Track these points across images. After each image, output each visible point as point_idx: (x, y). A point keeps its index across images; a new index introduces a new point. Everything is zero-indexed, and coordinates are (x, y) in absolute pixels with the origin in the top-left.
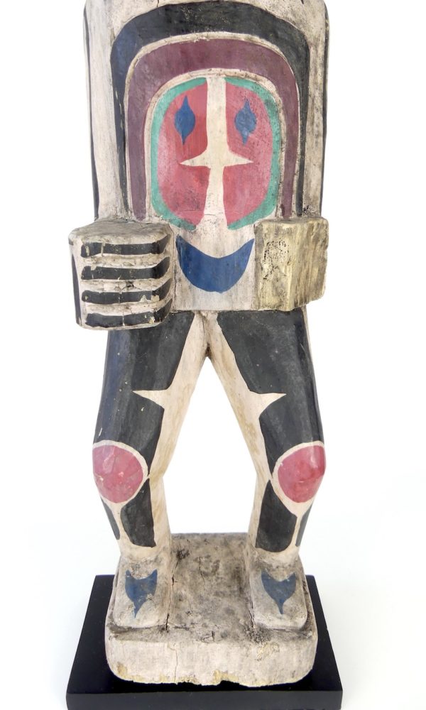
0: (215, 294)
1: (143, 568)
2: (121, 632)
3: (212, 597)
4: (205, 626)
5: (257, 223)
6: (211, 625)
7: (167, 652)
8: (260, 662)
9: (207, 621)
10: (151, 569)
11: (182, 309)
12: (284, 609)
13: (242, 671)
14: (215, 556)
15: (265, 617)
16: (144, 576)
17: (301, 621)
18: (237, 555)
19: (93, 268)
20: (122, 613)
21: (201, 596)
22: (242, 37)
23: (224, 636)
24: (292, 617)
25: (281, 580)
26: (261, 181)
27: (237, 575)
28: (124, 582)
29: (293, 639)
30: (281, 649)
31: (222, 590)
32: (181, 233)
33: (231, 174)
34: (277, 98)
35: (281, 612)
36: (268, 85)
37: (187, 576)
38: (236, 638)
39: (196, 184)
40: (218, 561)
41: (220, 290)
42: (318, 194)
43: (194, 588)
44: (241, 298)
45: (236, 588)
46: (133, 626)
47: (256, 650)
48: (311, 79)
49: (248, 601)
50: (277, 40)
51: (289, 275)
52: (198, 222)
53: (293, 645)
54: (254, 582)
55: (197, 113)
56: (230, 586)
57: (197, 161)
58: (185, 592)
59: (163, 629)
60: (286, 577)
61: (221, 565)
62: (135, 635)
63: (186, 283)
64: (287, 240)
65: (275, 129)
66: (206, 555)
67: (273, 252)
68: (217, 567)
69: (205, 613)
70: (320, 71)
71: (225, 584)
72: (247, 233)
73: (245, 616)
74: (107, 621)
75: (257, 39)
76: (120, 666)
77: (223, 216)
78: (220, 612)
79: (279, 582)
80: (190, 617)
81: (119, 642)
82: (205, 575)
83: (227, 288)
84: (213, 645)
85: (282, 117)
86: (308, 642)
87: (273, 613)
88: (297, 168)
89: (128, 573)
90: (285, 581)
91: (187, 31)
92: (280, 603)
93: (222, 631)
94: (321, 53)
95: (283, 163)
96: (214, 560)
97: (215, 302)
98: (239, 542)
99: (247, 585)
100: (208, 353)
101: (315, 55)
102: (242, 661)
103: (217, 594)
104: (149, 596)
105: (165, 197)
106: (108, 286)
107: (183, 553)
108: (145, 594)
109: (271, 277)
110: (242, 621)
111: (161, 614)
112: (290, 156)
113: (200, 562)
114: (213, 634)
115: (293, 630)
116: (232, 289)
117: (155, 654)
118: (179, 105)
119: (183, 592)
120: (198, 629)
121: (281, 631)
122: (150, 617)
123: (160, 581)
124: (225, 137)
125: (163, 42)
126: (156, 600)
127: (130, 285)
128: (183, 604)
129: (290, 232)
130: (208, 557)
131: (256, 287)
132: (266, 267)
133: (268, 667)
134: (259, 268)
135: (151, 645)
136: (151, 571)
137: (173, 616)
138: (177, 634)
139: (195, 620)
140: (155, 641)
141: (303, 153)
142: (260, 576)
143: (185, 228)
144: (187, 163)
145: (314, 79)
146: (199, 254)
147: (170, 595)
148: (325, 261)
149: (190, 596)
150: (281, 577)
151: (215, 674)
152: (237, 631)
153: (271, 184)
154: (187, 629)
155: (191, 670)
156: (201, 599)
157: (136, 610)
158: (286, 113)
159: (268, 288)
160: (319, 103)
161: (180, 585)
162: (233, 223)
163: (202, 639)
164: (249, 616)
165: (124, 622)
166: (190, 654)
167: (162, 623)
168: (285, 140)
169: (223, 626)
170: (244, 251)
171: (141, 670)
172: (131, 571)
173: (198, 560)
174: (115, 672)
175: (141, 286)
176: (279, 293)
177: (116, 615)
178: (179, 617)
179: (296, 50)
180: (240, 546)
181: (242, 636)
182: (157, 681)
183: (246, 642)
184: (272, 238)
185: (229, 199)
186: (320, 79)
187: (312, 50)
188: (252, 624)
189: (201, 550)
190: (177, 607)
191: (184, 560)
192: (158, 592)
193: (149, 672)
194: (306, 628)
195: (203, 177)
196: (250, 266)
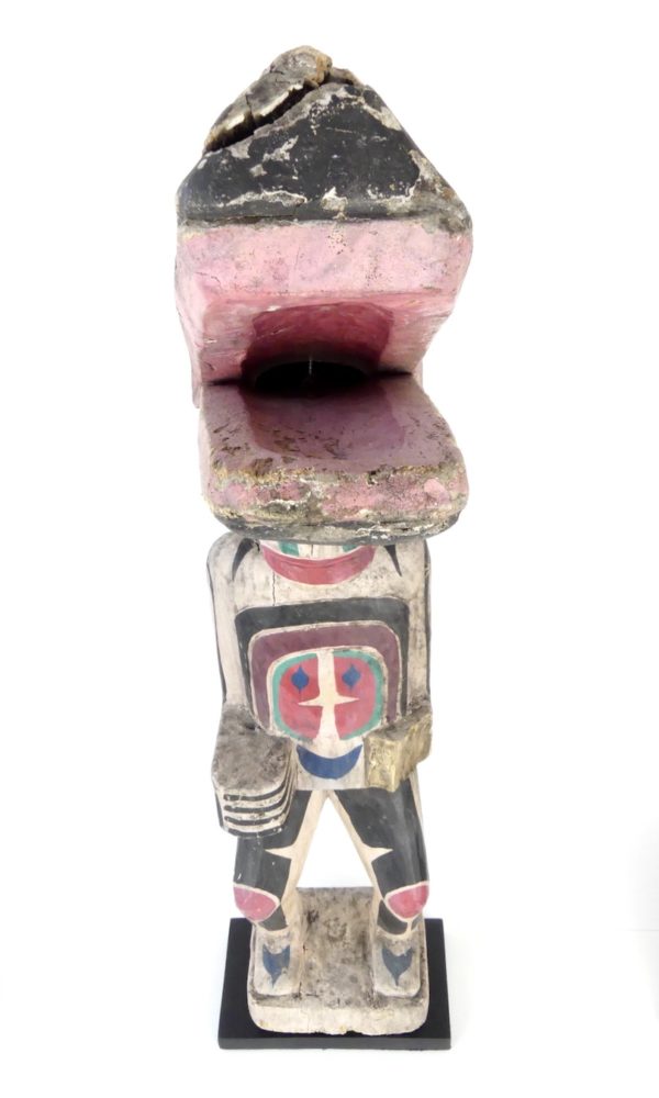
0: (331, 779)
1: (277, 944)
2: (261, 999)
3: (338, 965)
4: (332, 993)
5: (365, 735)
6: (338, 994)
7: (300, 1015)
8: (379, 1021)
9: (334, 989)
10: (284, 944)
11: (303, 789)
12: (400, 981)
13: (363, 1027)
14: (344, 918)
15: (384, 986)
16: (279, 951)
17: (413, 991)
18: (364, 917)
19: (233, 807)
20: (261, 984)
21: (329, 964)
22: (347, 623)
23: (348, 1003)
24: (405, 988)
25: (398, 954)
27: (362, 940)
28: (261, 955)
29: (406, 1005)
31: (348, 956)
32: (301, 743)
33: (339, 709)
34: (378, 656)
35: (397, 984)
37: (317, 942)
38: (358, 1005)
39: (311, 716)
40: (345, 925)
41: (335, 778)
43: (323, 955)
44: (355, 780)
45: (360, 955)
46: (271, 994)
47: (374, 1014)
49: (370, 967)
51: (393, 771)
52: (315, 736)
53: (405, 1010)
54: (376, 954)
56: (355, 952)
57: (312, 703)
58: (315, 960)
59: (297, 996)
60: (404, 952)
61: (348, 931)
62: (274, 1001)
63: (307, 774)
66: (335, 916)
67: (378, 755)
68: (344, 932)
69: (332, 981)
71: (351, 949)
72: (357, 741)
73: (367, 984)
74: (249, 988)
75: (358, 623)
76: (262, 1022)
77: (336, 733)
78: (345, 979)
79: (397, 957)
80: (320, 986)
81: (260, 1008)
82: (333, 940)
83: (341, 776)
84: (339, 1011)
86: (418, 1008)
87: (390, 985)
88: (400, 687)
89: (264, 947)
90: (402, 956)
91: (299, 623)
92: (396, 976)
93: (346, 998)
95: (387, 690)
96: (342, 924)
97: (332, 785)
98: (366, 901)
99: (370, 953)
102: (364, 1020)
103: (343, 961)
104: (284, 969)
105: (286, 719)
107: (314, 914)
108: (280, 968)
109: (378, 769)
110: (364, 989)
111: (295, 984)
112: (393, 685)
113: (329, 926)
114: (339, 1001)
115: (408, 998)
116: (346, 777)
117: (291, 1016)
118: (295, 670)
119: (314, 961)
120: (326, 997)
121: (396, 998)
122: (285, 987)
123: (293, 955)
124: (334, 688)
125: (279, 630)
126: (290, 973)
127: (261, 815)
128: (313, 973)
129: (391, 747)
130: (336, 919)
131: (366, 774)
132: (374, 763)
133: (386, 1024)
135: (287, 1010)
136: (284, 946)
137: (304, 985)
138: (308, 1000)
139: (324, 989)
140: (290, 1007)
142: (380, 950)
143: (304, 741)
144: (302, 704)
146: (316, 757)
147: (302, 967)
149: (319, 964)
150: (399, 951)
151: (341, 1027)
152: (360, 998)
153: (376, 708)
154: (317, 996)
155: (320, 1026)
156: (329, 967)
157: (274, 982)
159: (376, 774)
161: (311, 952)
162: (344, 735)
163: (330, 1006)
164: (370, 984)
165: (264, 990)
166: (320, 1016)
167: (296, 991)
168: (387, 678)
169: (347, 994)
170: (354, 754)
172: (267, 945)
173: (326, 924)
174: (258, 1024)
175: (269, 814)
176: (385, 778)
177: (256, 984)
178: (310, 986)
180: (367, 905)
181: (363, 1003)
182: (293, 1031)
183: (366, 1008)
184: (377, 747)
185: (340, 723)
188: (372, 991)
189: (330, 911)
190: (308, 976)
191: (314, 924)
192: (291, 966)
193: (286, 1026)
194: (418, 996)
195: (317, 711)
196: (360, 761)
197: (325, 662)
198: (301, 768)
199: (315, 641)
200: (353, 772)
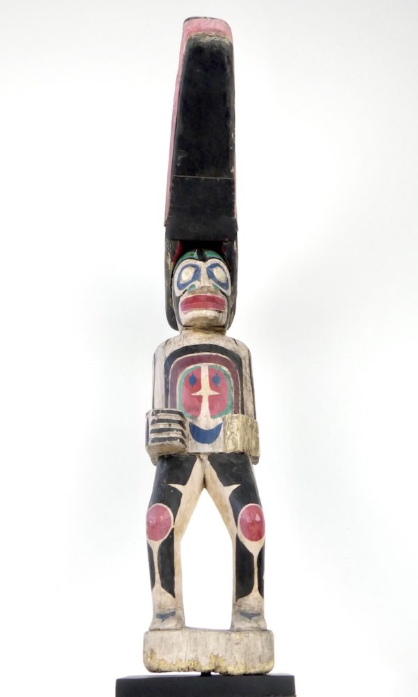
0: (206, 445)
1: (167, 611)
5: (223, 417)
7: (181, 639)
8: (238, 646)
11: (191, 452)
12: (252, 619)
13: (227, 654)
15: (241, 623)
17: (262, 624)
19: (156, 419)
22: (214, 354)
24: (256, 621)
26: (224, 401)
30: (250, 635)
32: (191, 421)
33: (211, 399)
34: (229, 373)
35: (250, 620)
36: (225, 369)
39: (197, 402)
41: (208, 443)
42: (253, 413)
44: (217, 447)
46: (161, 627)
47: (234, 635)
48: (244, 370)
50: (227, 355)
51: (239, 435)
52: (198, 416)
53: (257, 633)
55: (197, 377)
57: (198, 394)
63: (193, 441)
64: (236, 420)
65: (228, 383)
67: (231, 426)
70: (248, 369)
72: (219, 420)
75: (220, 355)
76: (152, 653)
77: (209, 414)
81: (152, 633)
83: (211, 442)
85: (231, 379)
86: (266, 633)
88: (240, 399)
91: (193, 353)
94: (247, 362)
95: (233, 396)
97: (206, 448)
100: (204, 484)
101: (245, 363)
102: (227, 645)
105: (184, 407)
106: (161, 426)
109: (231, 437)
111: (177, 622)
112: (236, 393)
116: (214, 443)
117: (174, 641)
118: (191, 375)
122: (171, 622)
123: (177, 615)
124: (208, 385)
125: (184, 357)
127: (170, 425)
129: (237, 417)
131: (224, 442)
132: (229, 433)
133: (243, 650)
134: (225, 434)
135: (171, 633)
141: (242, 394)
142: (239, 613)
143: (193, 419)
144: (194, 394)
145: (245, 371)
146: (199, 429)
148: (258, 439)
151: (210, 658)
153: (229, 403)
155: (195, 654)
158: (233, 378)
159: (230, 442)
160: (248, 379)
162: (213, 416)
165: (156, 626)
166: (195, 639)
167: (178, 627)
168: (233, 388)
170: (219, 428)
171: (165, 654)
175: (174, 426)
176: (235, 444)
179: (236, 359)
185: (211, 408)
186: (248, 371)
187: (243, 361)
193: (169, 656)
195: (200, 398)
196: (221, 434)
197: (204, 370)
198: (191, 437)
199: (200, 360)
200: (218, 439)
